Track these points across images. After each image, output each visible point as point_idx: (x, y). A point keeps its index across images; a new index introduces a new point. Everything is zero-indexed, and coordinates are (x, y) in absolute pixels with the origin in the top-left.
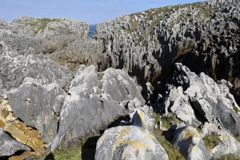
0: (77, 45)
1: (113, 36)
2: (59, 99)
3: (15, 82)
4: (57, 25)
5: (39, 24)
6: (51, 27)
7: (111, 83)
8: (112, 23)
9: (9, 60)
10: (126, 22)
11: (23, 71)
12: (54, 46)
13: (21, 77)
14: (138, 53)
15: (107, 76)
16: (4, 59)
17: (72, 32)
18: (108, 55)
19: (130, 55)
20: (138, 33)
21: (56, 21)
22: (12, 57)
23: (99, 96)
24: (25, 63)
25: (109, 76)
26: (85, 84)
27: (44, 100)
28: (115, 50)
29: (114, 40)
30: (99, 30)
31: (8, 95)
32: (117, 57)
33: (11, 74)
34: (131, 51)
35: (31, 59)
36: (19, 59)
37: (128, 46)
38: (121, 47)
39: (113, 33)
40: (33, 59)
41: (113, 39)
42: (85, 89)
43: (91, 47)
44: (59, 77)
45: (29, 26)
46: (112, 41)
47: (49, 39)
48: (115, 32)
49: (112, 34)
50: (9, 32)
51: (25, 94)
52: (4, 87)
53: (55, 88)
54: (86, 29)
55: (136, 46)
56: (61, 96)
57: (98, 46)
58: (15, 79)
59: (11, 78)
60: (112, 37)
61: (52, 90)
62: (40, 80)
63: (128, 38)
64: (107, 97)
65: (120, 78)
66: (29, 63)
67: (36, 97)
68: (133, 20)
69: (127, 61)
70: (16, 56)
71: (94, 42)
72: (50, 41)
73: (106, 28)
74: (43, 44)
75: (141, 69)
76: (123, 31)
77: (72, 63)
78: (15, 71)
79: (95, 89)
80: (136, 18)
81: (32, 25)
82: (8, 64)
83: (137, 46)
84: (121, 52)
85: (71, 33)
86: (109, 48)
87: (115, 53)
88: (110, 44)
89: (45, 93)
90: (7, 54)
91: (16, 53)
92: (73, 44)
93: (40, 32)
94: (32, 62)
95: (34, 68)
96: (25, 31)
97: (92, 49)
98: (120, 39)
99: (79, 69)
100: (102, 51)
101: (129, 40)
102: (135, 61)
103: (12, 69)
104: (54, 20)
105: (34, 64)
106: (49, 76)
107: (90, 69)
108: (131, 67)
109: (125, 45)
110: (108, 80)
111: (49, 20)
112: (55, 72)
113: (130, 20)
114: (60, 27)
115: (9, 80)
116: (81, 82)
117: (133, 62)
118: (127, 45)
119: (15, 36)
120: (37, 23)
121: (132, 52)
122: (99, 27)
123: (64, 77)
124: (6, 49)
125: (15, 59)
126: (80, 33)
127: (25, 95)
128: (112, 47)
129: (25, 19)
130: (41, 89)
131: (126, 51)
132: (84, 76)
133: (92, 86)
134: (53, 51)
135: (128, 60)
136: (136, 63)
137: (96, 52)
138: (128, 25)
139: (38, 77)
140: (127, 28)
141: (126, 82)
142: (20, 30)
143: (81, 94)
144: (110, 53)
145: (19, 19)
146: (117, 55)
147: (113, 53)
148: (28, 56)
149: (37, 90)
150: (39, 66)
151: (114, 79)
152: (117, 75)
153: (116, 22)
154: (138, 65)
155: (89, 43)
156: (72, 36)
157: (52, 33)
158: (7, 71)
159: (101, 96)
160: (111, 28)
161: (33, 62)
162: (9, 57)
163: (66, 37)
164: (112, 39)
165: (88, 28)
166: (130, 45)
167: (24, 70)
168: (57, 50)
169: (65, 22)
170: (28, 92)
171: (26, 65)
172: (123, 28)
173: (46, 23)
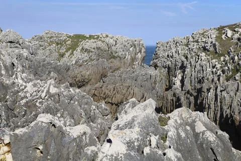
0: (124, 76)
1: (185, 63)
2: (89, 152)
3: (23, 119)
4: (94, 45)
5: (69, 42)
6: (86, 47)
7: (183, 135)
8: (185, 41)
9: (21, 86)
10: (210, 40)
11: (37, 104)
12: (87, 77)
13: (34, 113)
14: (232, 94)
15: (176, 121)
16: (14, 83)
17: (116, 55)
18: (174, 95)
19: (216, 96)
20: (233, 59)
21: (94, 39)
22: (26, 82)
23: (160, 152)
24: (43, 92)
25: (179, 122)
26: (137, 129)
27: (65, 151)
28: (188, 86)
29: (188, 70)
30: (161, 53)
31: (11, 135)
32: (192, 99)
33: (20, 107)
34: (219, 90)
35: (52, 86)
36: (35, 85)
37: (213, 80)
38: (200, 82)
39: (187, 58)
40: (55, 87)
41: (185, 67)
42: (136, 137)
43: (147, 80)
44: (91, 119)
45: (54, 45)
46: (184, 72)
47: (81, 66)
48: (189, 56)
49: (184, 59)
50: (25, 53)
51: (37, 137)
52: (8, 125)
53: (85, 133)
54: (140, 51)
55: (228, 80)
56: (93, 148)
57: (158, 79)
58: (24, 115)
59: (19, 113)
60: (183, 64)
61: (79, 137)
62: (62, 119)
63: (214, 67)
64: (177, 157)
65: (200, 128)
66: (48, 92)
67: (53, 144)
68: (223, 36)
69: (209, 107)
70: (31, 80)
71: (152, 72)
72: (81, 69)
73: (174, 50)
74: (69, 73)
75: (237, 123)
76: (203, 54)
77: (112, 104)
78: (27, 102)
79: (154, 139)
80: (230, 33)
81: (58, 44)
82: (18, 92)
83: (231, 82)
84: (200, 91)
85: (114, 57)
86: (178, 83)
87: (188, 92)
88: (180, 77)
89: (67, 139)
90: (19, 78)
91: (32, 77)
92: (117, 73)
93: (67, 54)
94: (53, 90)
95: (54, 101)
96: (48, 53)
97: (148, 84)
98: (198, 67)
99: (127, 106)
100: (164, 87)
101: (214, 70)
102: (225, 108)
103: (22, 99)
104: (91, 37)
105: (56, 94)
106: (75, 116)
107: (146, 106)
108: (218, 118)
109: (208, 79)
110: (177, 129)
111: (83, 38)
112: (85, 111)
113: (216, 37)
114: (98, 48)
115: (16, 116)
116: (130, 125)
117: (221, 109)
118: (210, 79)
119: (32, 59)
120: (65, 41)
121: (221, 91)
122: (162, 48)
123: (99, 121)
124: (19, 70)
125: (29, 85)
126: (129, 57)
127: (36, 139)
128: (182, 81)
129: (49, 35)
130: (62, 133)
131: (208, 90)
132: (136, 117)
133: (148, 134)
134: (84, 85)
135: (212, 106)
136: (228, 111)
137: (154, 88)
138: (214, 46)
139: (59, 115)
140: (212, 49)
141: (211, 137)
142: (40, 52)
143: (130, 144)
144: (178, 91)
145: (41, 35)
146: (191, 95)
147: (183, 92)
148: (49, 82)
149: (56, 132)
150: (62, 99)
151: (188, 128)
152: (194, 121)
153: (191, 39)
154: (231, 116)
155: (143, 73)
156: (116, 63)
157: (85, 56)
158: (14, 102)
159: (164, 154)
160: (182, 50)
161: (54, 92)
162: (20, 81)
163: (107, 64)
164: (183, 68)
165: (143, 50)
166: (216, 79)
167: (40, 103)
168: (91, 82)
169: (107, 40)
170: (42, 134)
171: (43, 95)
172: (205, 49)
173: (78, 42)
